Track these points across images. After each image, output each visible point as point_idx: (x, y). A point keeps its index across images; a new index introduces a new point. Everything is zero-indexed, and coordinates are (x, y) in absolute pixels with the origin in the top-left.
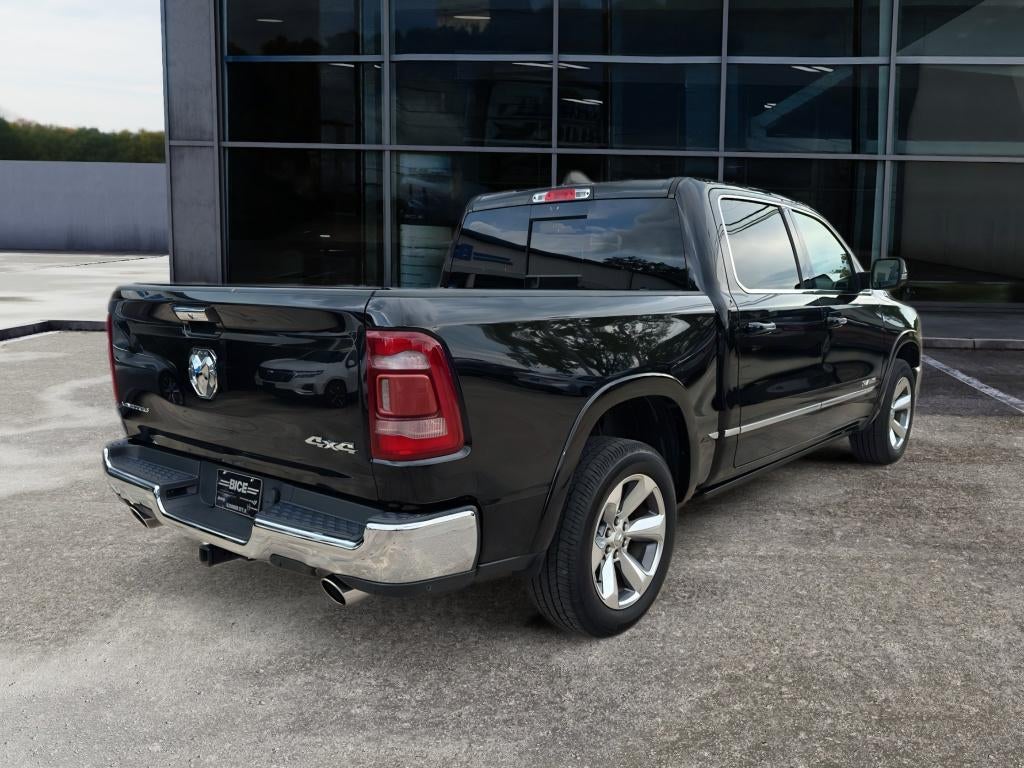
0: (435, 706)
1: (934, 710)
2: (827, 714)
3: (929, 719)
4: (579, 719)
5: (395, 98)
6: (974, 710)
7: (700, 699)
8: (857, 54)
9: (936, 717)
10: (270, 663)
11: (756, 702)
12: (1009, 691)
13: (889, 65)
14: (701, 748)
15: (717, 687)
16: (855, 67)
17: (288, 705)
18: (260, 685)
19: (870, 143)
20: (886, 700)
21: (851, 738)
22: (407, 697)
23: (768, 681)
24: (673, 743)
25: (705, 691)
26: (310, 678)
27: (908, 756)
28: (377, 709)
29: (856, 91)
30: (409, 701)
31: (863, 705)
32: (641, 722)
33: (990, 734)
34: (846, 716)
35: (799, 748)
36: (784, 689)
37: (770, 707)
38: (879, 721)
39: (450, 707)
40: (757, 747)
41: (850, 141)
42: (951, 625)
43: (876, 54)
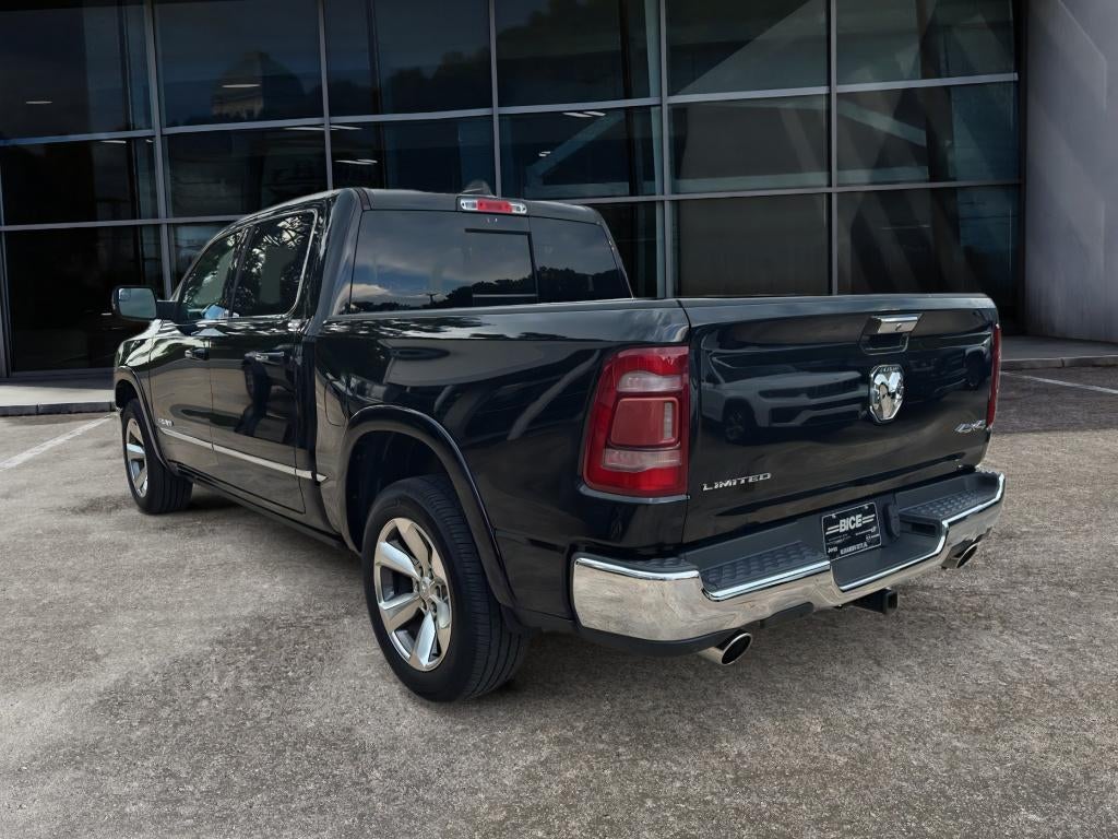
0: (222, 797)
1: (797, 763)
2: (675, 776)
3: (792, 774)
4: (389, 799)
5: (168, 171)
6: (842, 761)
7: (527, 768)
8: (628, 96)
9: (801, 772)
10: (35, 759)
11: (591, 768)
12: (877, 735)
13: (661, 105)
14: (532, 826)
15: (545, 753)
16: (627, 110)
17: (53, 807)
18: (22, 785)
19: (646, 184)
20: (740, 754)
21: (706, 803)
22: (191, 788)
23: (602, 742)
24: (501, 823)
25: (530, 758)
26: (79, 774)
27: (776, 820)
28: (155, 805)
29: (630, 143)
30: (193, 793)
31: (714, 762)
32: (459, 801)
33: (867, 787)
34: (696, 777)
35: (646, 819)
36: (621, 750)
37: (607, 772)
38: (736, 780)
39: (240, 797)
40: (599, 821)
41: (628, 184)
42: (797, 664)
43: (648, 96)
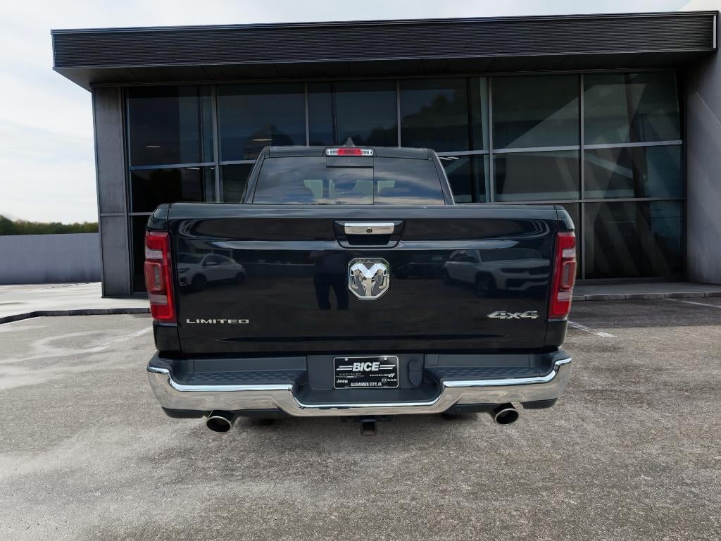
0: (255, 468)
1: (536, 458)
2: (476, 462)
3: (533, 462)
4: (336, 469)
5: (222, 185)
6: (559, 457)
7: (405, 459)
8: (471, 149)
9: (538, 461)
10: (161, 454)
11: (436, 459)
13: (489, 154)
14: (406, 480)
15: (414, 453)
16: (471, 157)
17: (172, 472)
18: (156, 464)
19: (481, 196)
20: (509, 454)
21: (491, 472)
22: (239, 465)
23: (442, 449)
24: (390, 479)
25: (406, 455)
26: (184, 460)
27: (523, 478)
28: (222, 471)
29: (472, 176)
30: (240, 467)
31: (497, 457)
32: (371, 471)
34: (487, 463)
35: (461, 478)
36: (451, 452)
37: (443, 461)
38: (506, 464)
39: (264, 468)
40: (438, 478)
41: (470, 196)
42: (542, 420)
43: (482, 149)
